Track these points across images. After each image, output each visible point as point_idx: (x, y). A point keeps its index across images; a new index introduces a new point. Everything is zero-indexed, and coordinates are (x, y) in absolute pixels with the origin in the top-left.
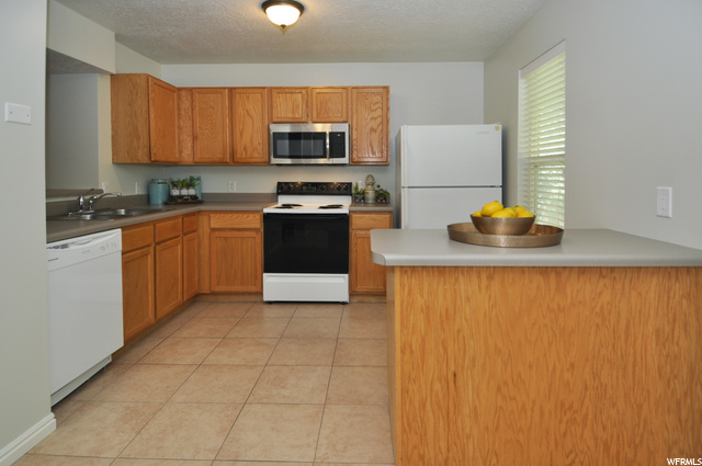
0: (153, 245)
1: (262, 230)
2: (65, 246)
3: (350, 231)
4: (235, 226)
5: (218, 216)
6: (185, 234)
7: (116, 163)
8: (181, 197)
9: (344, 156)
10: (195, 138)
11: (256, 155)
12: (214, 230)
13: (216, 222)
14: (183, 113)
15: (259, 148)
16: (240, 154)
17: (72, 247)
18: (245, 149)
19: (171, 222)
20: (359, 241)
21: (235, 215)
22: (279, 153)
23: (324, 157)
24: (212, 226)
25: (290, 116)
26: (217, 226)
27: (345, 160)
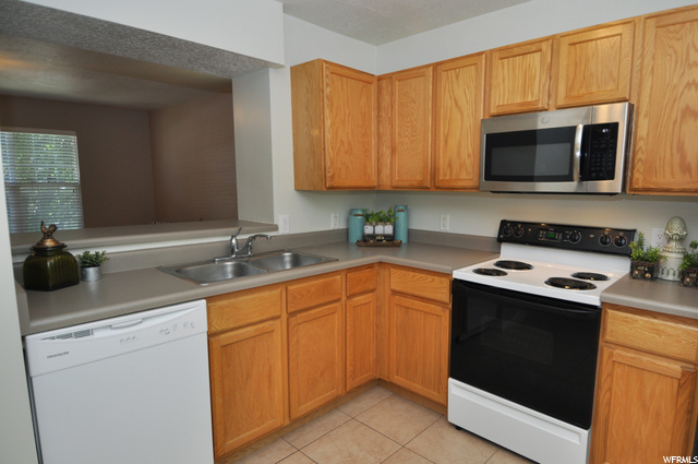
0: (284, 316)
1: (450, 306)
2: (86, 333)
3: (601, 343)
4: (417, 293)
5: (399, 271)
6: (349, 297)
7: (299, 189)
8: (373, 236)
9: (611, 176)
10: (393, 151)
11: (464, 175)
12: (395, 292)
13: (396, 280)
14: (383, 114)
15: (468, 162)
16: (444, 175)
17: (97, 334)
18: (450, 165)
19: (321, 281)
20: (618, 370)
21: (419, 275)
22: (494, 172)
23: (569, 178)
24: (393, 287)
25: (519, 100)
26: (397, 288)
27: (614, 185)
